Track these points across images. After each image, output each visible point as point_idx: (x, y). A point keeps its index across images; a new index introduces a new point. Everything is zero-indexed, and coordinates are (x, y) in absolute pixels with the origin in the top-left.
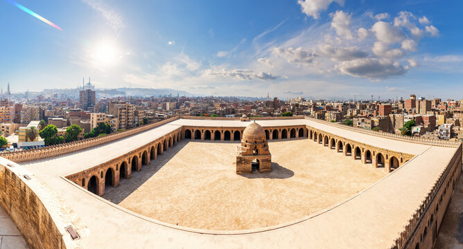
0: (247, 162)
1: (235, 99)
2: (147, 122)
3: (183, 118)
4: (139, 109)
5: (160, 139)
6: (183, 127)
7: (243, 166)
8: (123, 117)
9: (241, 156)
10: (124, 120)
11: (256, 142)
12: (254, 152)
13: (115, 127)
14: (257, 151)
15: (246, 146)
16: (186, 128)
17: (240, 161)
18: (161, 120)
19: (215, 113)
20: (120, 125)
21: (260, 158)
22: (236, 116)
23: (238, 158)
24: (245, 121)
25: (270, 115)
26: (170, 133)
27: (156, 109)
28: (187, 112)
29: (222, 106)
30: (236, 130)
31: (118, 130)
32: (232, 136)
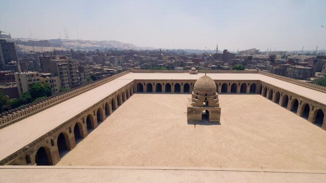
0: (197, 112)
1: (183, 52)
2: (97, 78)
3: (134, 72)
4: (84, 64)
5: (113, 94)
6: (135, 81)
7: (194, 116)
8: (65, 75)
9: (192, 106)
10: (67, 78)
11: (206, 95)
12: (204, 103)
13: (56, 88)
14: (207, 103)
15: (197, 98)
16: (138, 82)
17: (190, 111)
18: (110, 75)
19: (164, 66)
20: (63, 84)
21: (210, 110)
22: (184, 69)
23: (188, 108)
24: (194, 74)
25: (219, 69)
26: (123, 88)
27: (103, 64)
28: (137, 65)
29: (171, 59)
30: (185, 82)
31: (61, 91)
32: (182, 88)
